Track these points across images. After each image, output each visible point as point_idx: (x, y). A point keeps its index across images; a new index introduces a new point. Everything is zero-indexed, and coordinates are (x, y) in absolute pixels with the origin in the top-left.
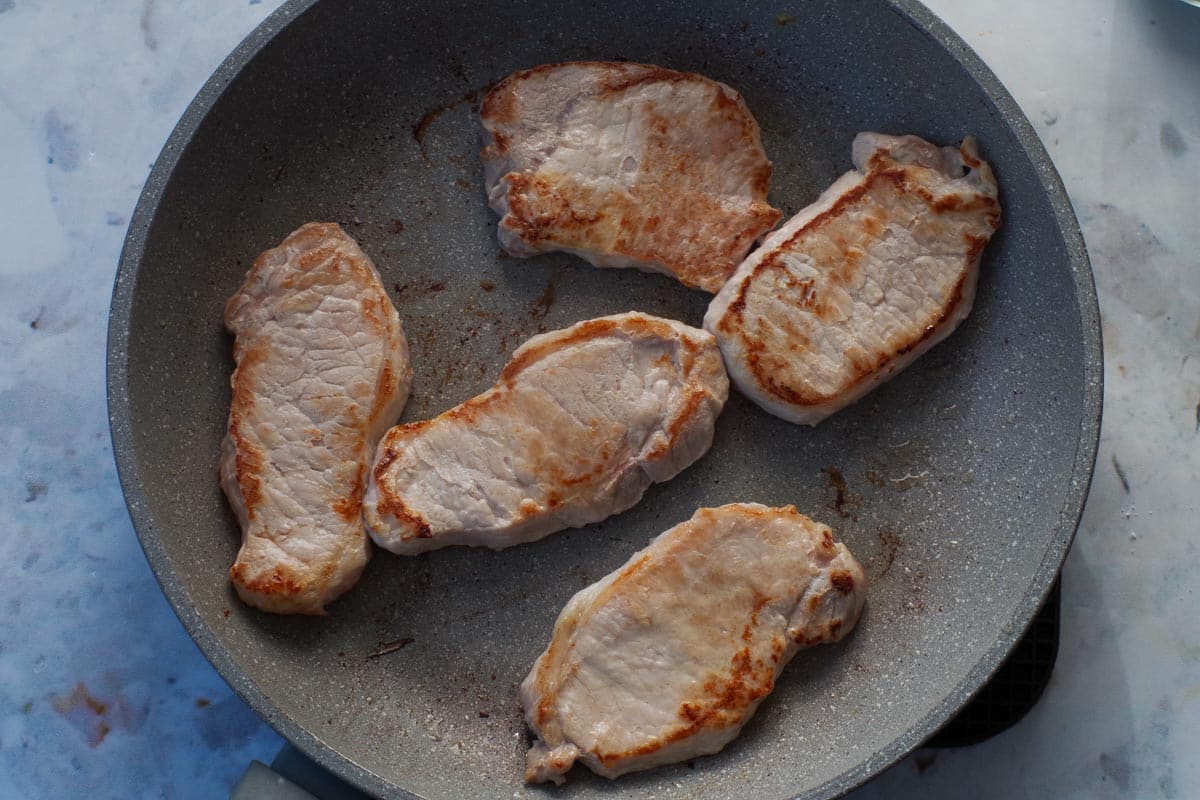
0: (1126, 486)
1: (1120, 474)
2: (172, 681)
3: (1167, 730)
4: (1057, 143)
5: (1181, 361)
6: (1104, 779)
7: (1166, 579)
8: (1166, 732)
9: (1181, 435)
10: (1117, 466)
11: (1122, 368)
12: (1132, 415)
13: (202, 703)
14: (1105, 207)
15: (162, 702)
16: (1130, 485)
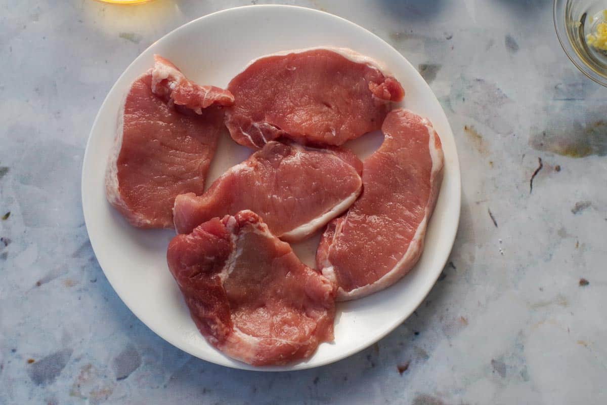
0: (496, 224)
1: (492, 217)
2: (14, 351)
3: (523, 346)
4: (453, 48)
5: (522, 157)
6: (494, 372)
7: (518, 270)
8: (522, 348)
9: (522, 196)
10: (490, 214)
11: (491, 163)
12: (497, 188)
13: (31, 361)
14: (479, 80)
15: (9, 362)
16: (498, 223)
